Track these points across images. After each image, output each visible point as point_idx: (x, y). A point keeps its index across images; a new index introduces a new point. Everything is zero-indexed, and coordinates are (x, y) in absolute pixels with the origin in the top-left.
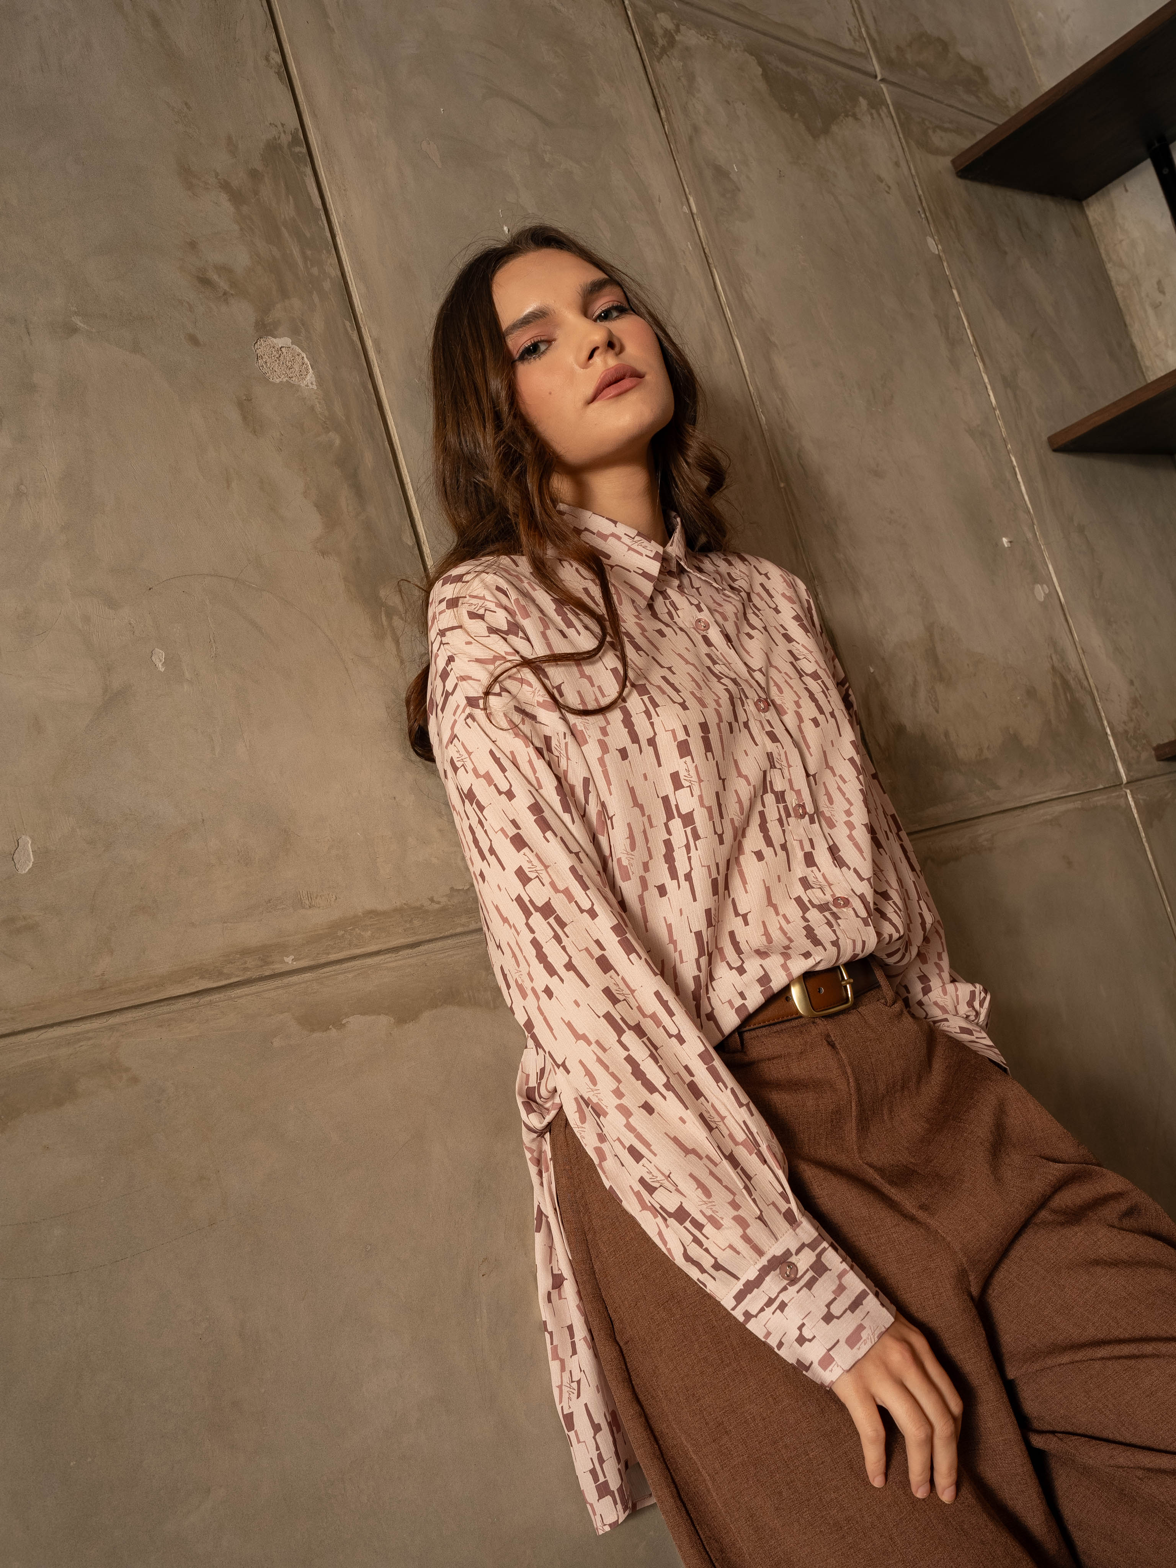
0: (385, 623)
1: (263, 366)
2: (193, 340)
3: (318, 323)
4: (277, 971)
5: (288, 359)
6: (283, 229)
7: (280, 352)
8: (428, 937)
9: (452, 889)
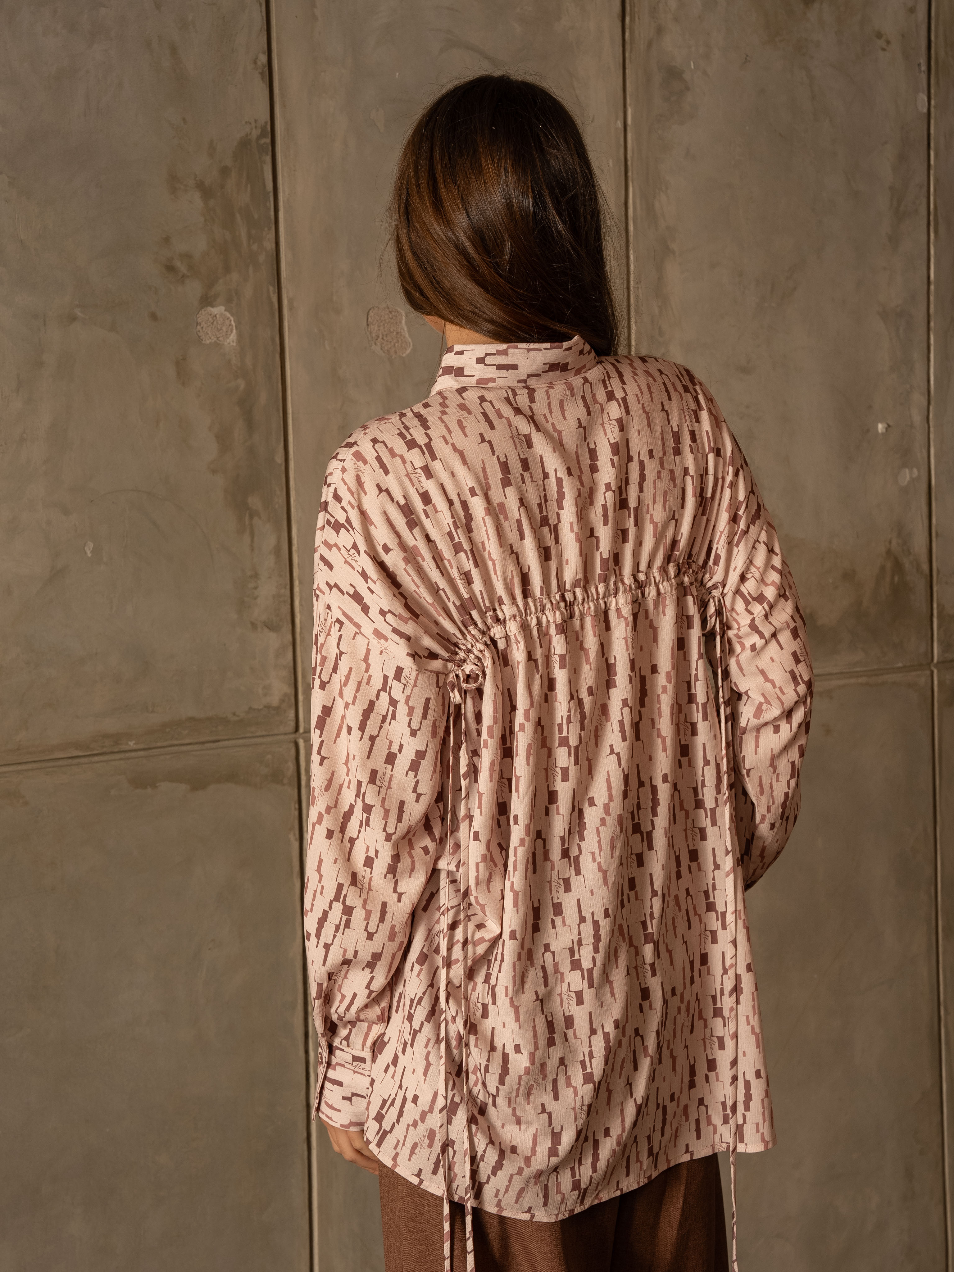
0: (247, 522)
1: (199, 331)
2: (154, 317)
3: (248, 292)
4: (122, 750)
5: (219, 323)
6: (238, 215)
7: (215, 318)
8: (226, 737)
9: (250, 708)
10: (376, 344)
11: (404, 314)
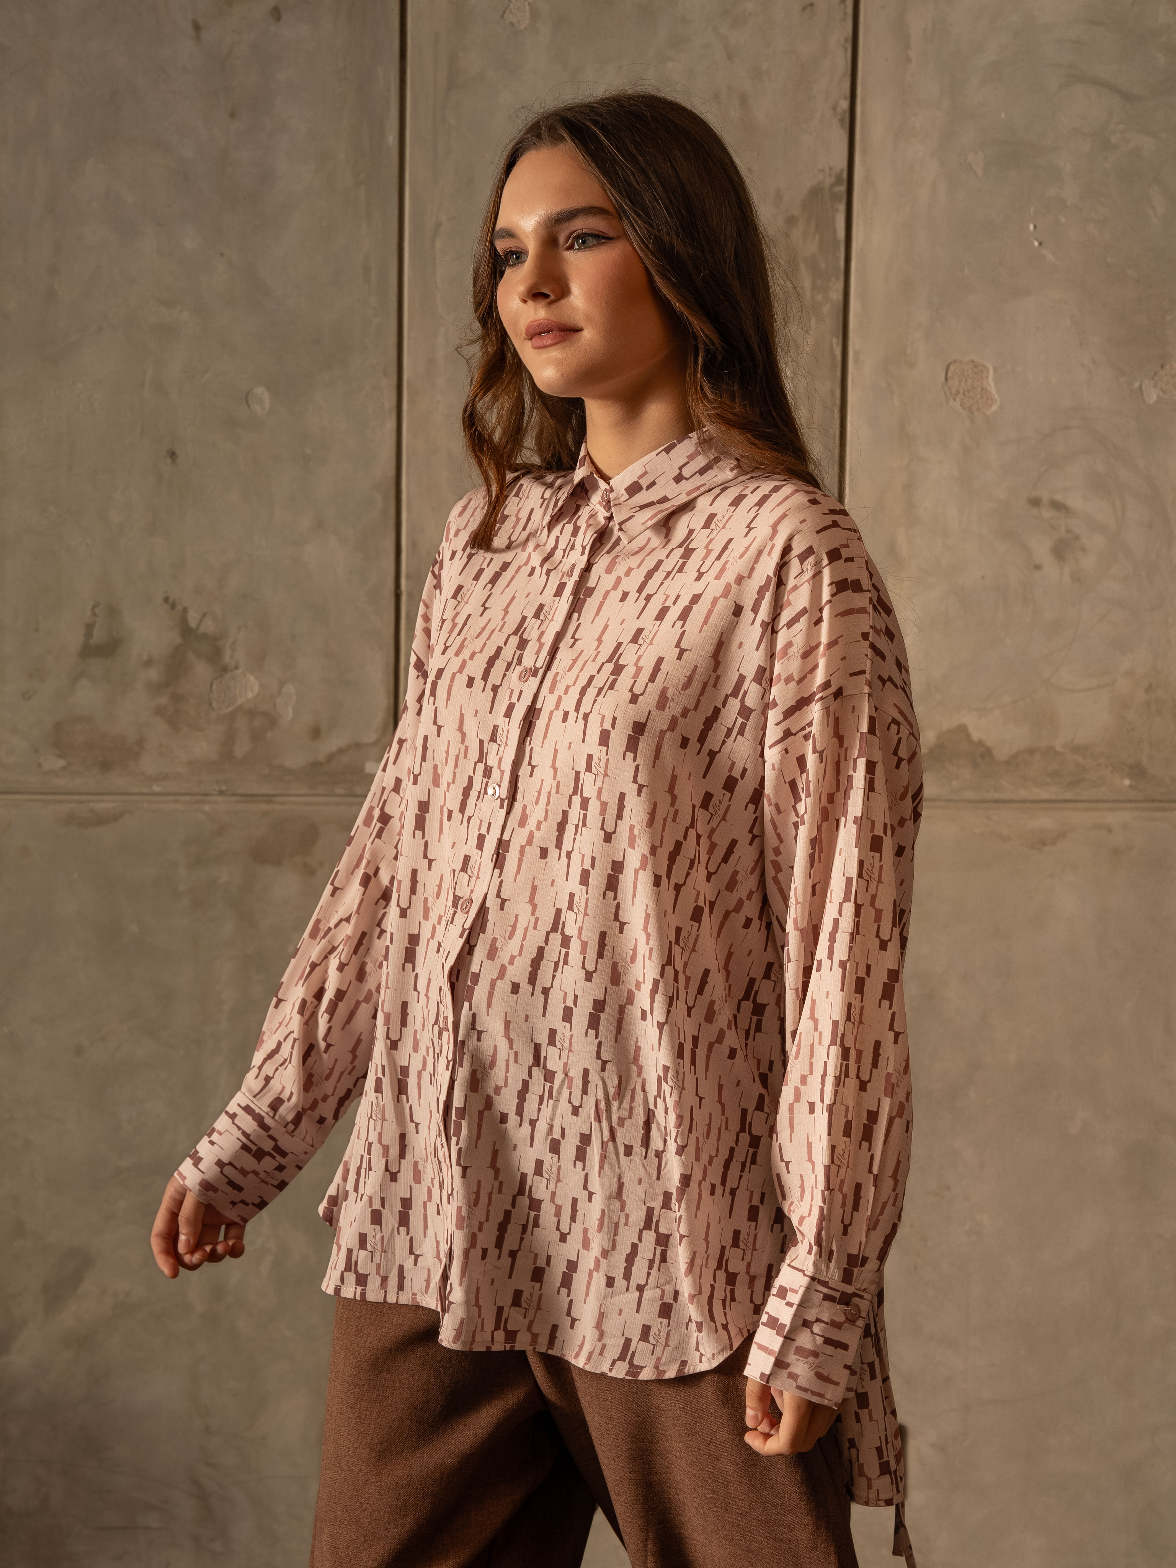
10: (954, 400)
11: (991, 371)
